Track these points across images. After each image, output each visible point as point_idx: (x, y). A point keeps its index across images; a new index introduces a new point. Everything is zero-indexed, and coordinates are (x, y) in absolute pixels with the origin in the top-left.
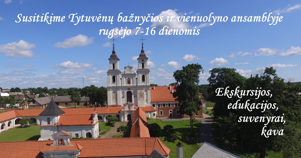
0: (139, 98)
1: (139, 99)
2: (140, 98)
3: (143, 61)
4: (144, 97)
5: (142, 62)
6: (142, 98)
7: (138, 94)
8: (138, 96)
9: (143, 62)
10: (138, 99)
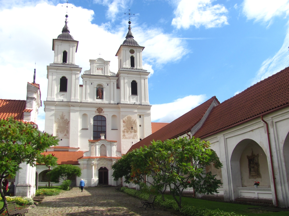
0: (124, 132)
1: (124, 135)
2: (127, 132)
3: (132, 52)
4: (135, 131)
5: (131, 55)
6: (131, 132)
7: (122, 124)
8: (122, 129)
9: (133, 55)
10: (122, 134)
